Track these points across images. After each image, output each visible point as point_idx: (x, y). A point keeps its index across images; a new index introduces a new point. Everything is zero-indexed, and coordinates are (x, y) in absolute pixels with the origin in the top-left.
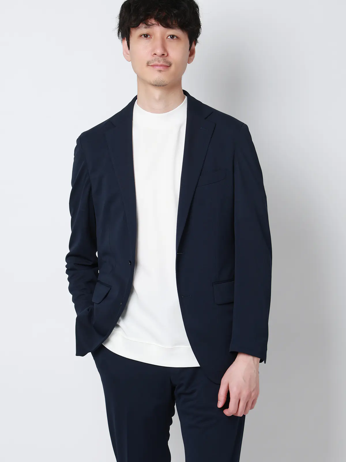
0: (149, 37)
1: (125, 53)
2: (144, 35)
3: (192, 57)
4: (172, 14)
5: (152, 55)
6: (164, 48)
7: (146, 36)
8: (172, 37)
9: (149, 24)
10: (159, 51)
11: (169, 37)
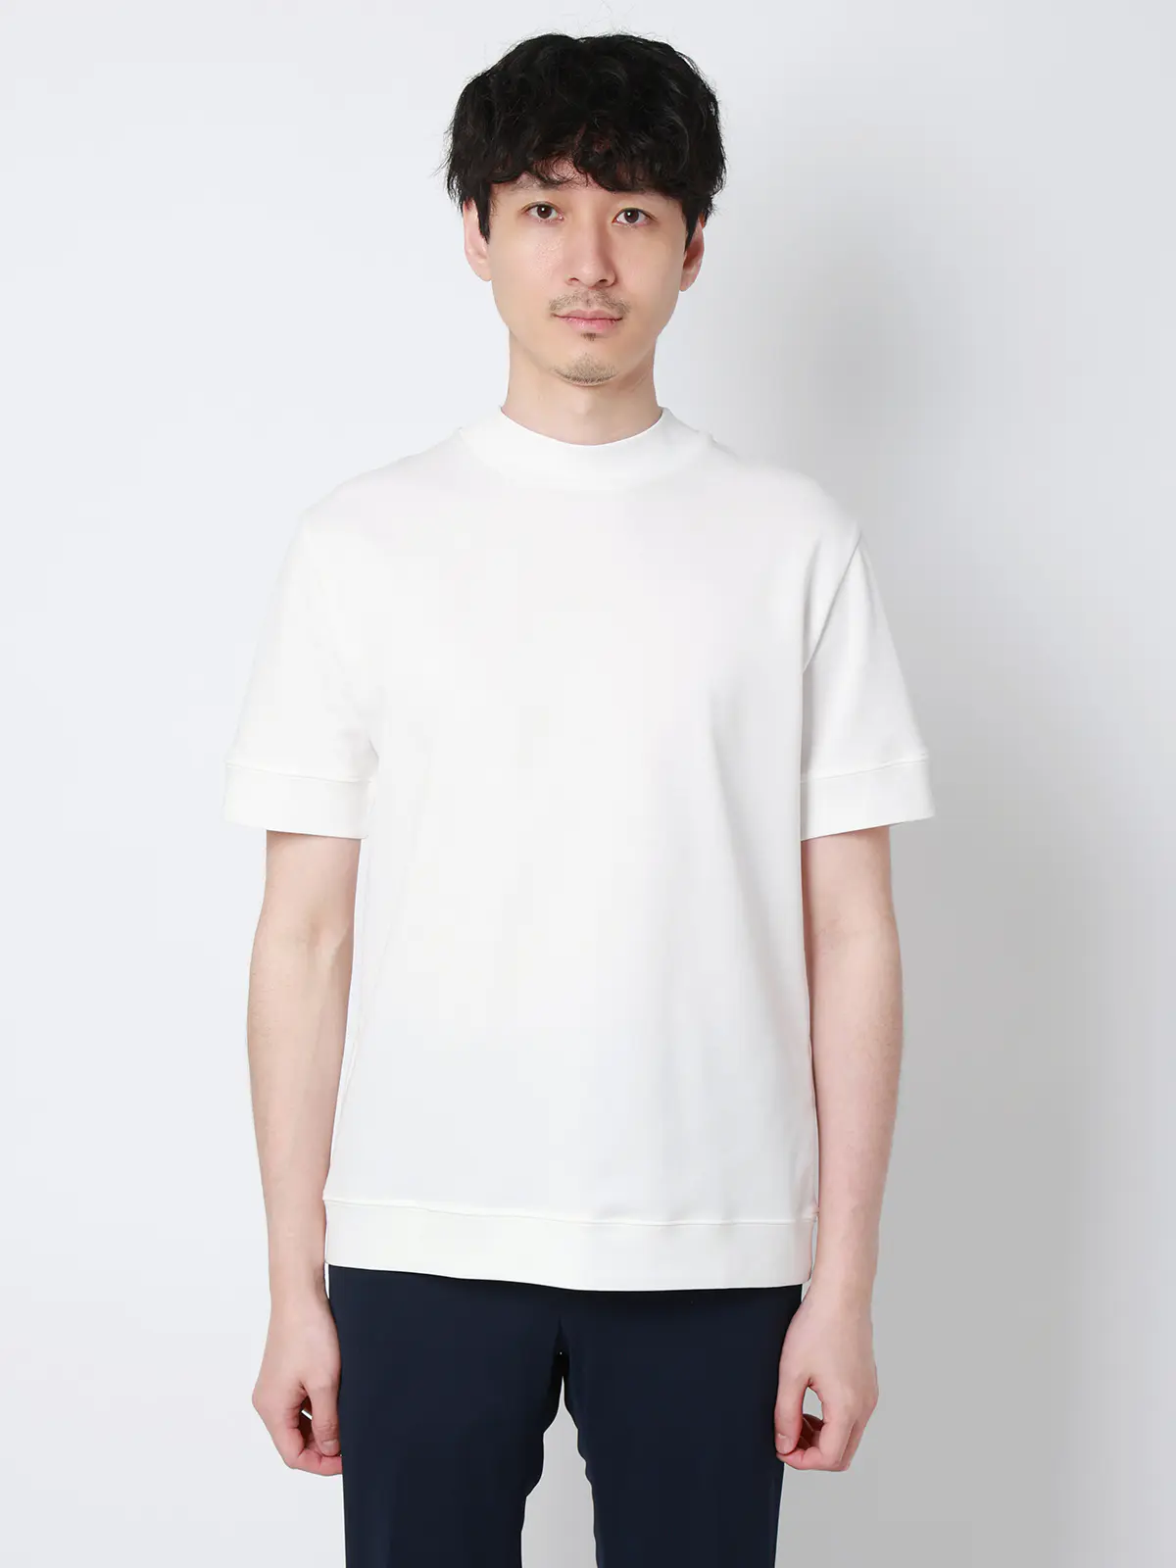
0: (554, 214)
1: (470, 251)
2: (540, 207)
3: (692, 271)
4: (635, 152)
5: (566, 282)
6: (605, 255)
7: (545, 210)
8: (632, 215)
9: (555, 177)
10: (589, 271)
11: (622, 218)
